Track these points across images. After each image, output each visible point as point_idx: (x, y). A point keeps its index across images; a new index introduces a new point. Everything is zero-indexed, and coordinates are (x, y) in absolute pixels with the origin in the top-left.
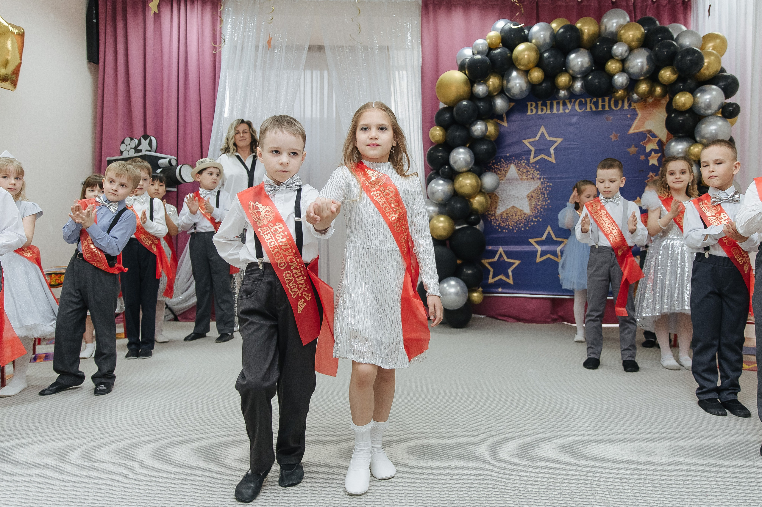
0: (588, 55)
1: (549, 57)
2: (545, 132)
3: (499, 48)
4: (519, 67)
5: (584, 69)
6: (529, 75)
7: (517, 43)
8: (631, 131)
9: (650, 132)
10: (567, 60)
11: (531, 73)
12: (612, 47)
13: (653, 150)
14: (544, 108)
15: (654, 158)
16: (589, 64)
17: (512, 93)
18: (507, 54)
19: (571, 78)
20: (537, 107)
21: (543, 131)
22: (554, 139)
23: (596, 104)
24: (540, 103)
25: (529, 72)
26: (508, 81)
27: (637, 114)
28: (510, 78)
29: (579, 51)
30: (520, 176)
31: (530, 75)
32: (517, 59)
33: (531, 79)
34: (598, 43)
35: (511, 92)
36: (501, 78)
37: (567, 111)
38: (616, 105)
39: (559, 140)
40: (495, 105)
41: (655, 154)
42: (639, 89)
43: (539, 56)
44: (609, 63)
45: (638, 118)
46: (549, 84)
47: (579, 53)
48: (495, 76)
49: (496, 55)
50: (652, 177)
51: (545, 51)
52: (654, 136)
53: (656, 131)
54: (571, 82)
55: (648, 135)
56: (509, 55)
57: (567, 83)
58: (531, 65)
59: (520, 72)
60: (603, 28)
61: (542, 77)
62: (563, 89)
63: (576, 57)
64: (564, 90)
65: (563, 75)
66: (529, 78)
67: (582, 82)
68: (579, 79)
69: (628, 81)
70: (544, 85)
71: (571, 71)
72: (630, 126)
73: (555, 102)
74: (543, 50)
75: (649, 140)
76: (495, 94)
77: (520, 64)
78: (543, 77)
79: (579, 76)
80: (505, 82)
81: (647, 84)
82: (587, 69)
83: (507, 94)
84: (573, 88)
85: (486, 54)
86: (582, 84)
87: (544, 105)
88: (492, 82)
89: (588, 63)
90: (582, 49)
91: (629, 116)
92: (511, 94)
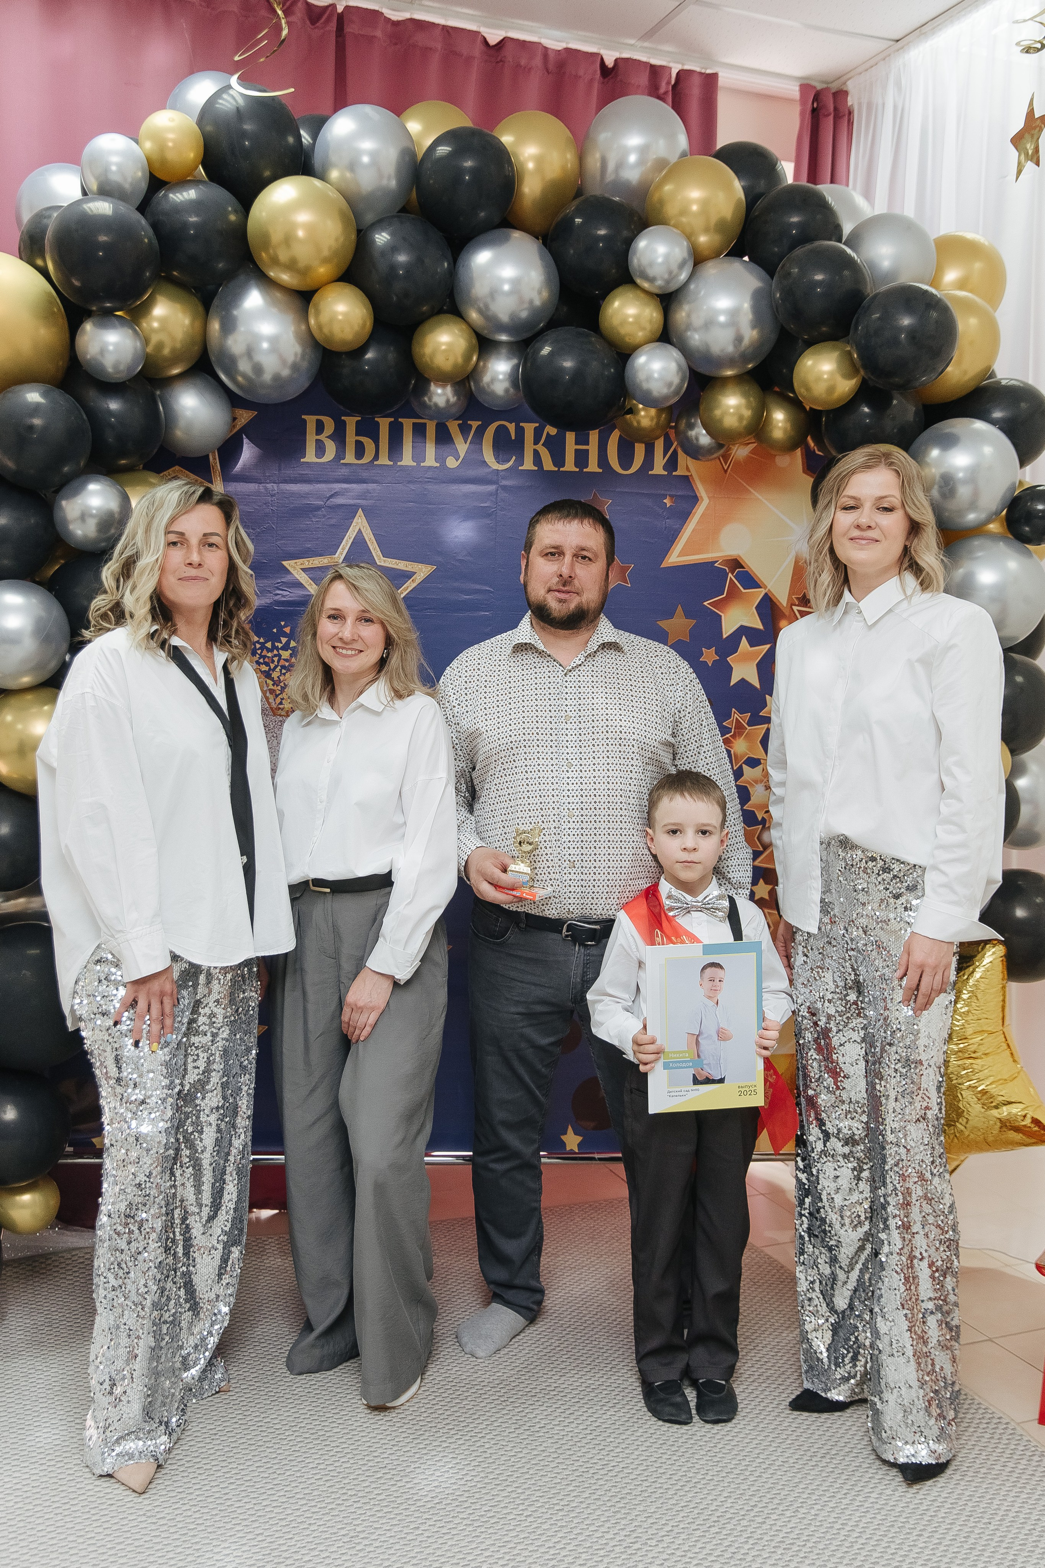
0: (542, 258)
1: (393, 249)
2: (369, 536)
3: (195, 182)
4: (272, 274)
5: (524, 314)
6: (311, 310)
7: (267, 173)
8: (675, 557)
9: (736, 564)
10: (461, 270)
11: (323, 305)
12: (629, 242)
13: (743, 631)
14: (367, 442)
15: (746, 658)
16: (545, 294)
17: (244, 376)
18: (226, 214)
19: (474, 341)
20: (339, 436)
21: (360, 531)
22: (401, 565)
23: (556, 448)
24: (351, 422)
25: (316, 298)
26: (229, 326)
27: (694, 499)
28: (235, 313)
29: (507, 239)
30: (271, 698)
31: (318, 313)
32: (265, 240)
33: (320, 327)
34: (578, 220)
35: (237, 371)
36: (201, 309)
37: (452, 463)
38: (626, 454)
39: (422, 571)
40: (171, 418)
41: (752, 645)
42: (718, 413)
43: (353, 236)
44: (616, 304)
45: (700, 510)
46: (391, 356)
47: (506, 249)
48: (173, 298)
49: (178, 209)
50: (739, 726)
51: (379, 223)
52: (750, 581)
53: (755, 565)
54: (475, 358)
55: (730, 575)
56: (233, 218)
57: (460, 360)
58: (323, 271)
59: (278, 295)
60: (593, 162)
61: (364, 325)
62: (443, 378)
63: (494, 262)
64: (444, 387)
65: (445, 327)
66: (312, 321)
67: (515, 361)
68: (504, 351)
69: (682, 381)
70: (369, 355)
71: (474, 315)
72: (672, 537)
73: (408, 424)
74: (369, 218)
75: (733, 595)
76: (176, 371)
77: (275, 261)
78: (369, 324)
79: (504, 338)
80: (215, 326)
81: (745, 395)
82: (536, 313)
83: (223, 377)
84: (477, 382)
85: (138, 203)
86: (515, 368)
87: (368, 429)
88: (163, 320)
89: (540, 293)
90: (517, 234)
91: (668, 502)
92: (240, 379)
